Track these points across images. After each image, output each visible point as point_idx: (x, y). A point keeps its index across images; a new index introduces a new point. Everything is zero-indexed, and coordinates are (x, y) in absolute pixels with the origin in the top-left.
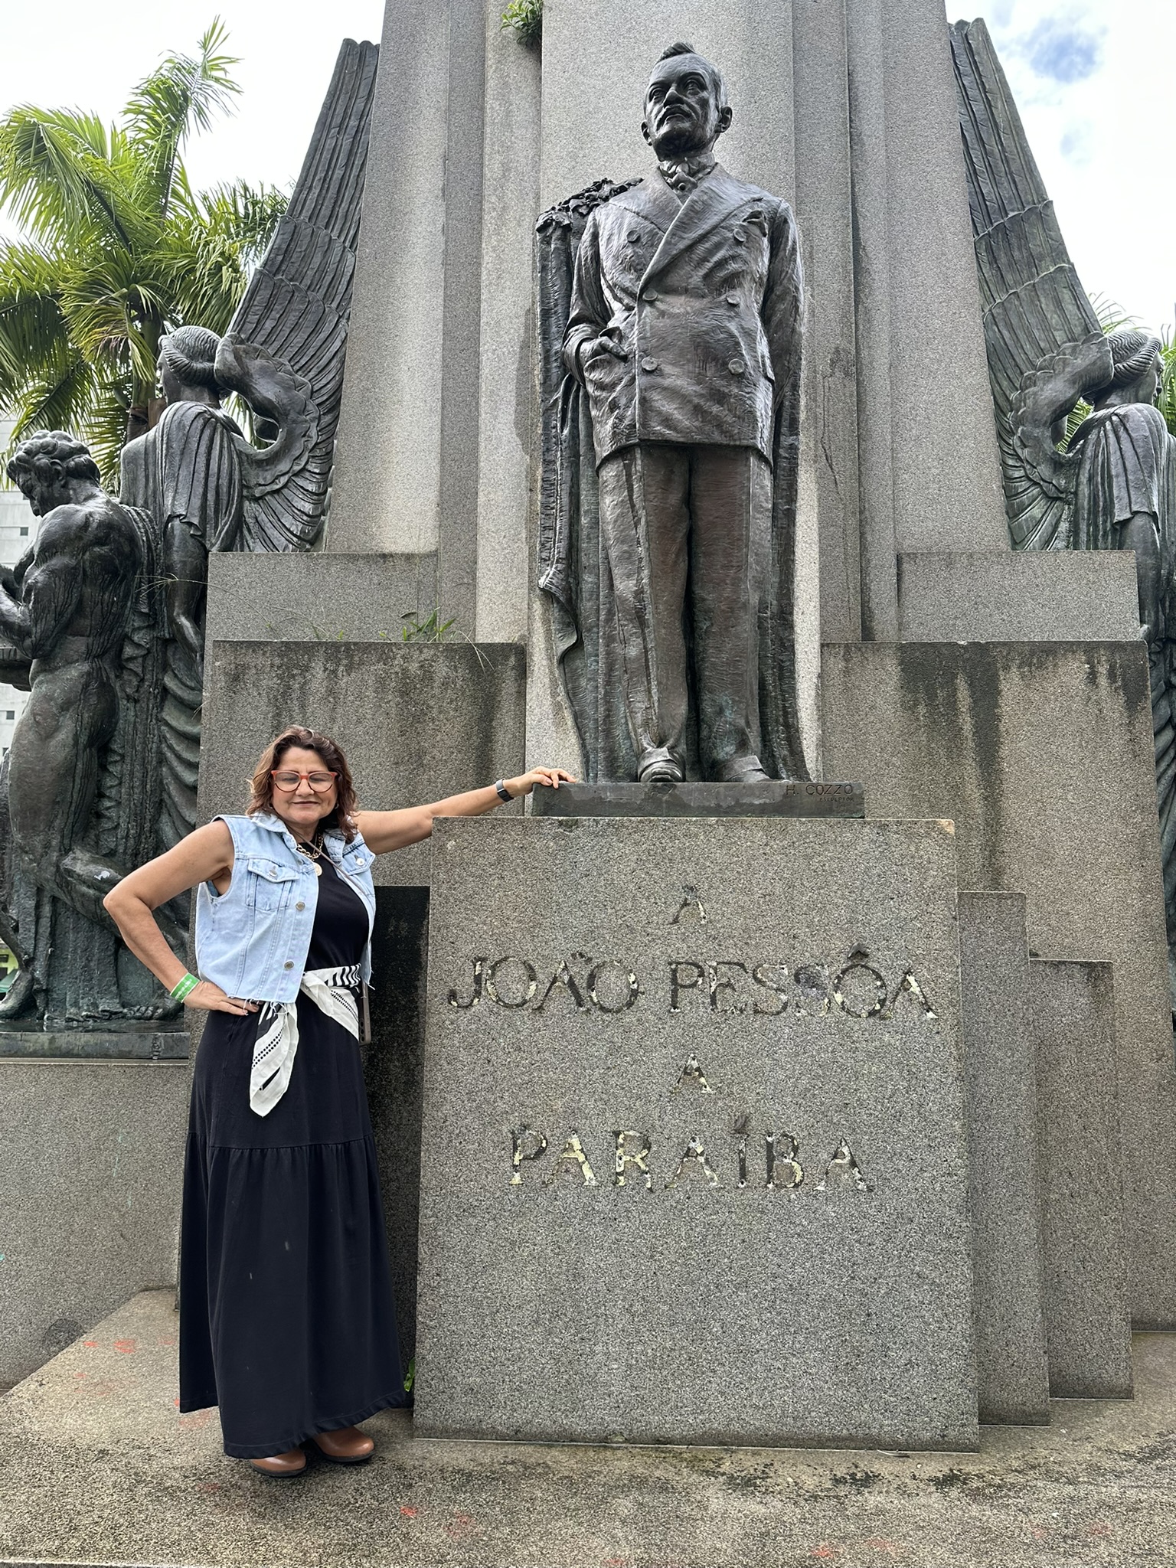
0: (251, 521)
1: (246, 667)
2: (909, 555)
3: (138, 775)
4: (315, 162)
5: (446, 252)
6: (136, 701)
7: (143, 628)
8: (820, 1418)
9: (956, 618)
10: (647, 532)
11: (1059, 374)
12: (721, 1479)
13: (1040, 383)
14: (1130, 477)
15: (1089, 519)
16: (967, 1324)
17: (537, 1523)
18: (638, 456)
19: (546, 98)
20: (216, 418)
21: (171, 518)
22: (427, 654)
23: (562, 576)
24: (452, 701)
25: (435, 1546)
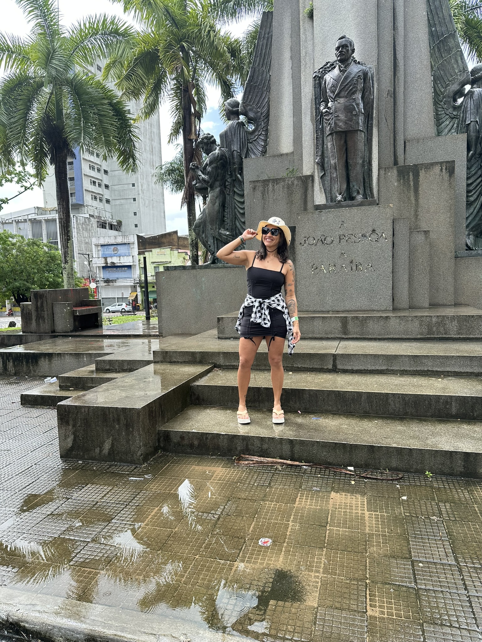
2: (408, 140)
3: (231, 212)
5: (292, 74)
6: (229, 195)
7: (230, 177)
10: (337, 150)
11: (456, 82)
13: (450, 86)
16: (391, 291)
18: (334, 135)
20: (240, 123)
21: (233, 151)
22: (293, 179)
23: (321, 159)
24: (298, 189)
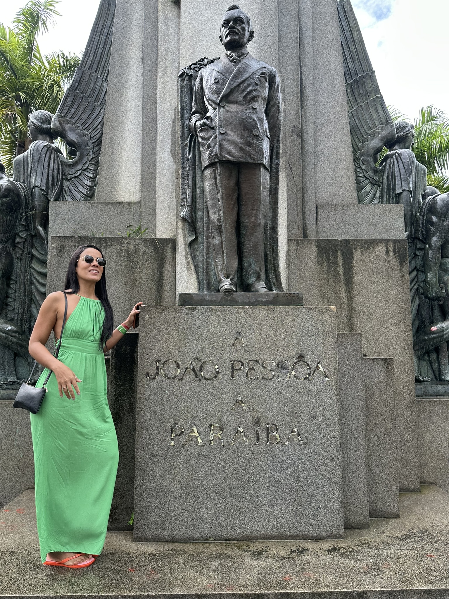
0: (66, 188)
1: (64, 247)
2: (320, 205)
3: (22, 289)
4: (91, 46)
5: (143, 84)
6: (21, 260)
7: (24, 231)
8: (286, 529)
9: (337, 229)
10: (222, 196)
11: (377, 137)
12: (250, 553)
13: (369, 140)
14: (402, 177)
15: (387, 192)
16: (340, 492)
17: (181, 572)
18: (218, 166)
19: (182, 24)
20: (52, 147)
21: (34, 187)
22: (137, 242)
23: (189, 212)
24: (147, 260)
25: (142, 583)
